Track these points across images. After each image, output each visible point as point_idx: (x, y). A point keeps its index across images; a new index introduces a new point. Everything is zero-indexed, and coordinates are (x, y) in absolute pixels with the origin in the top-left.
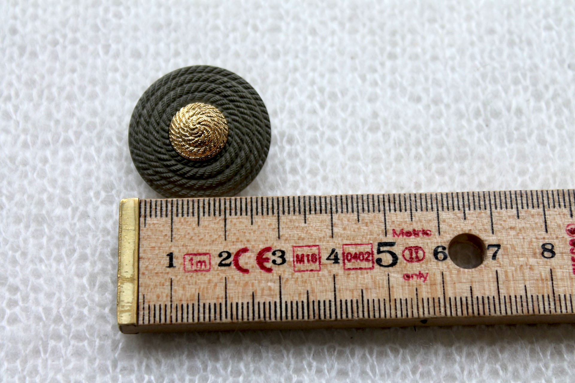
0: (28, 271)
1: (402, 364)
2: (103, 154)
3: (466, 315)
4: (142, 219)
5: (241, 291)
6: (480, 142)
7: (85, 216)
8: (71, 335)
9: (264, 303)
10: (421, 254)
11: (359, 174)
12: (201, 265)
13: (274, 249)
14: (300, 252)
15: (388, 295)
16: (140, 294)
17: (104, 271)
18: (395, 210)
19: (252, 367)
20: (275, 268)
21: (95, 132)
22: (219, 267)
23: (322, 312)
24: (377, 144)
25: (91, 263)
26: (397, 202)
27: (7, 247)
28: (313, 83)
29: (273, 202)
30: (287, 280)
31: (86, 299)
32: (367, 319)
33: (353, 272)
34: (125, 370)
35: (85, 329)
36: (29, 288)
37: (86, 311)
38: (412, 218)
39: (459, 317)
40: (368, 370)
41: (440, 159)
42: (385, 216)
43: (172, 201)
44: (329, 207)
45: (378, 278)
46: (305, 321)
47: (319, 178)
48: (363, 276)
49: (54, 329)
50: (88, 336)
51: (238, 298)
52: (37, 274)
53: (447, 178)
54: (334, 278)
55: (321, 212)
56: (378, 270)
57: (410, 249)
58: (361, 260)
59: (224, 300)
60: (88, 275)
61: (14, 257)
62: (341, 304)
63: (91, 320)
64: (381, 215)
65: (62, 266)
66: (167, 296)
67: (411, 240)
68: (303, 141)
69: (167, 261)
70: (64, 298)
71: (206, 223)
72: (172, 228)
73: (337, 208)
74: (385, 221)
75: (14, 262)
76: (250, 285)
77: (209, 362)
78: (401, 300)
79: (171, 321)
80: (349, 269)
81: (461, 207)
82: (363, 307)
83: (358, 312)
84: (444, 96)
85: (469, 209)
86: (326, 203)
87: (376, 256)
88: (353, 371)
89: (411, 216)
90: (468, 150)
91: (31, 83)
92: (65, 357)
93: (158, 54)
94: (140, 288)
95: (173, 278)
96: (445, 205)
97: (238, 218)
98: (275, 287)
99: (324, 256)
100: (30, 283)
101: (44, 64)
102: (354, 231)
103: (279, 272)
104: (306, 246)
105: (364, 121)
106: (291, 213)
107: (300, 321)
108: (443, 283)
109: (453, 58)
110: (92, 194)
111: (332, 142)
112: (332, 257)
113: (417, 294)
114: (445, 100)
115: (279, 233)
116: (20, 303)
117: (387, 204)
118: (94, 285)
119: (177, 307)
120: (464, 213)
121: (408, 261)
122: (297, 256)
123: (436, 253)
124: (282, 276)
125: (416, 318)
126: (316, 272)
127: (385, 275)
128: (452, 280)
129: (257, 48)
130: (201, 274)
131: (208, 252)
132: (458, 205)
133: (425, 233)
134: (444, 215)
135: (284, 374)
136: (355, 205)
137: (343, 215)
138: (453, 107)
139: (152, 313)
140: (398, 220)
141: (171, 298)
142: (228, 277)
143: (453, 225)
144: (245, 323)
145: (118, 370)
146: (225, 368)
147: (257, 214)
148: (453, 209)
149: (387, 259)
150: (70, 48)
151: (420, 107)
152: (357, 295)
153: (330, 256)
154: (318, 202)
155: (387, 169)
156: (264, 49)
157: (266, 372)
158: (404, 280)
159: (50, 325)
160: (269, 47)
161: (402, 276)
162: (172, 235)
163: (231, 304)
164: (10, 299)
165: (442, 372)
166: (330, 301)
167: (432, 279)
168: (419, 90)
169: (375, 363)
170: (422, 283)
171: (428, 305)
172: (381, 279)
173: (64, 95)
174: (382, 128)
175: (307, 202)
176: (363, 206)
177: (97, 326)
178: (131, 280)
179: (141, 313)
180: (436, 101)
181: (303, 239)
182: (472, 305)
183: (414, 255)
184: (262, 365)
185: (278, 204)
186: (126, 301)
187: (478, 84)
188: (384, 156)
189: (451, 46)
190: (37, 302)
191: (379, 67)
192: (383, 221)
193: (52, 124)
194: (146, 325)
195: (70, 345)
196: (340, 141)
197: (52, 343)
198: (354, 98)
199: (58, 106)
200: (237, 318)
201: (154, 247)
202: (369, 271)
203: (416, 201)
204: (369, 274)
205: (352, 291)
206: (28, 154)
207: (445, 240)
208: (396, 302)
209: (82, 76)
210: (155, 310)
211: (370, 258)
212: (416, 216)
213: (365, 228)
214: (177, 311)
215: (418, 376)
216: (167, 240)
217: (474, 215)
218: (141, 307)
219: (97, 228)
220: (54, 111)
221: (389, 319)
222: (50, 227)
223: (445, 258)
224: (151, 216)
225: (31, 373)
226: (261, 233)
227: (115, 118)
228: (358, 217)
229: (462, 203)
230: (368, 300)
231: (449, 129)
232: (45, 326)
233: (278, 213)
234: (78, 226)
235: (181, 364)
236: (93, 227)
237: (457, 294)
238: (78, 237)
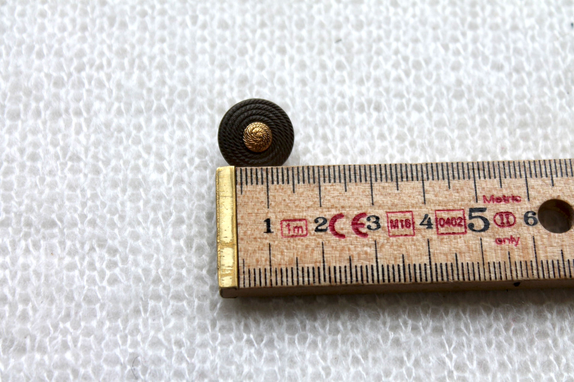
0: (126, 234)
1: (494, 321)
2: (196, 121)
3: (559, 278)
4: (238, 187)
5: (338, 255)
6: (562, 108)
7: (180, 181)
8: (170, 295)
9: (361, 267)
10: (511, 218)
11: (446, 138)
12: (298, 231)
13: (369, 215)
14: (393, 217)
15: (481, 259)
16: (240, 258)
17: (200, 234)
18: (485, 177)
19: (349, 325)
20: (370, 233)
21: (187, 101)
22: (316, 233)
23: (418, 275)
24: (461, 111)
25: (187, 226)
26: (486, 169)
27: (105, 210)
28: (397, 52)
29: (365, 170)
30: (383, 245)
31: (184, 260)
32: (462, 282)
33: (445, 237)
34: (224, 329)
35: (184, 290)
36: (128, 249)
37: (184, 272)
38: (501, 185)
39: (552, 280)
40: (462, 327)
41: (523, 124)
42: (475, 183)
43: (267, 169)
44: (420, 174)
45: (471, 242)
46: (402, 284)
47: (407, 143)
48: (456, 241)
49: (153, 290)
50: (187, 296)
51: (336, 262)
52: (136, 236)
53: (531, 143)
54: (428, 242)
55: (413, 180)
56: (471, 235)
57: (501, 214)
58: (454, 226)
59: (322, 264)
60: (185, 237)
61: (112, 220)
62: (436, 268)
63: (190, 281)
64: (471, 182)
65: (159, 229)
66: (266, 260)
67: (502, 206)
68: (390, 108)
69: (264, 227)
70: (162, 259)
71: (301, 190)
72: (268, 195)
73: (428, 175)
74: (475, 187)
75: (113, 225)
76: (347, 249)
77: (307, 322)
78: (494, 263)
79: (271, 284)
80: (443, 234)
81: (549, 174)
82: (458, 270)
83: (453, 275)
84: (525, 64)
85: (557, 176)
86: (417, 170)
87: (468, 221)
88: (447, 328)
89: (501, 183)
90: (550, 115)
91: (122, 53)
92: (164, 316)
93: (244, 25)
94: (239, 253)
95: (272, 243)
96: (533, 172)
97: (332, 185)
98: (371, 250)
99: (418, 221)
100: (129, 245)
101: (133, 34)
102: (446, 198)
103: (375, 237)
104: (399, 212)
105: (448, 89)
106: (384, 180)
107: (397, 284)
108: (535, 248)
109: (532, 28)
110: (186, 160)
111: (418, 109)
112: (425, 222)
113: (510, 258)
114: (527, 68)
115: (372, 200)
116: (120, 264)
117: (476, 171)
118: (191, 247)
119: (276, 271)
120: (552, 180)
121: (499, 226)
122: (392, 221)
123: (526, 218)
124: (378, 240)
125: (510, 281)
126: (410, 237)
127: (478, 240)
128: (543, 244)
129: (341, 19)
130: (299, 240)
131: (304, 218)
132: (546, 172)
133: (515, 199)
134: (532, 182)
135: (381, 331)
136: (445, 172)
137: (434, 182)
138: (535, 76)
139: (252, 276)
140: (489, 186)
141: (270, 262)
142: (325, 243)
143: (542, 192)
144: (343, 286)
145: (217, 329)
146: (324, 327)
147: (350, 181)
148: (542, 176)
149: (479, 224)
150: (158, 19)
151: (502, 75)
152: (451, 260)
153: (423, 222)
154: (409, 169)
155: (473, 135)
156: (347, 19)
157: (363, 329)
158: (496, 244)
159: (149, 286)
160: (352, 18)
161: (494, 240)
162: (268, 202)
163: (329, 268)
164: (110, 260)
165: (534, 329)
166: (425, 265)
167: (524, 243)
168: (500, 58)
169: (469, 321)
170: (515, 247)
171: (521, 268)
172: (474, 244)
173: (155, 64)
174: (466, 95)
175: (399, 170)
176: (453, 173)
177: (195, 287)
178: (230, 245)
179: (242, 277)
180: (518, 70)
181: (396, 205)
182: (564, 268)
183: (505, 221)
184: (359, 324)
185: (371, 172)
186: (226, 265)
187: (558, 54)
188: (469, 122)
189: (530, 16)
190: (136, 264)
191: (460, 37)
192: (473, 187)
193: (145, 92)
194: (247, 288)
195: (169, 304)
196: (426, 107)
197: (151, 303)
198: (438, 67)
199: (149, 75)
200: (336, 281)
201: (251, 213)
202: (462, 235)
203: (504, 169)
204: (462, 238)
205: (446, 255)
206: (123, 121)
207: (534, 205)
208: (489, 266)
209: (172, 47)
210: (255, 274)
211: (463, 223)
212: (506, 182)
213: (457, 194)
214: (276, 275)
215: (511, 333)
216: (264, 206)
217: (562, 182)
218: (241, 271)
219: (193, 192)
220: (146, 79)
221: (483, 282)
222: (147, 191)
223: (535, 223)
224: (247, 183)
225: (133, 332)
226: (355, 199)
227: (206, 87)
228: (449, 184)
229: (549, 170)
230: (462, 264)
231: (531, 96)
232: (144, 286)
233: (371, 181)
234: (173, 191)
235: (280, 324)
236: (187, 191)
237: (549, 257)
238: (174, 201)
